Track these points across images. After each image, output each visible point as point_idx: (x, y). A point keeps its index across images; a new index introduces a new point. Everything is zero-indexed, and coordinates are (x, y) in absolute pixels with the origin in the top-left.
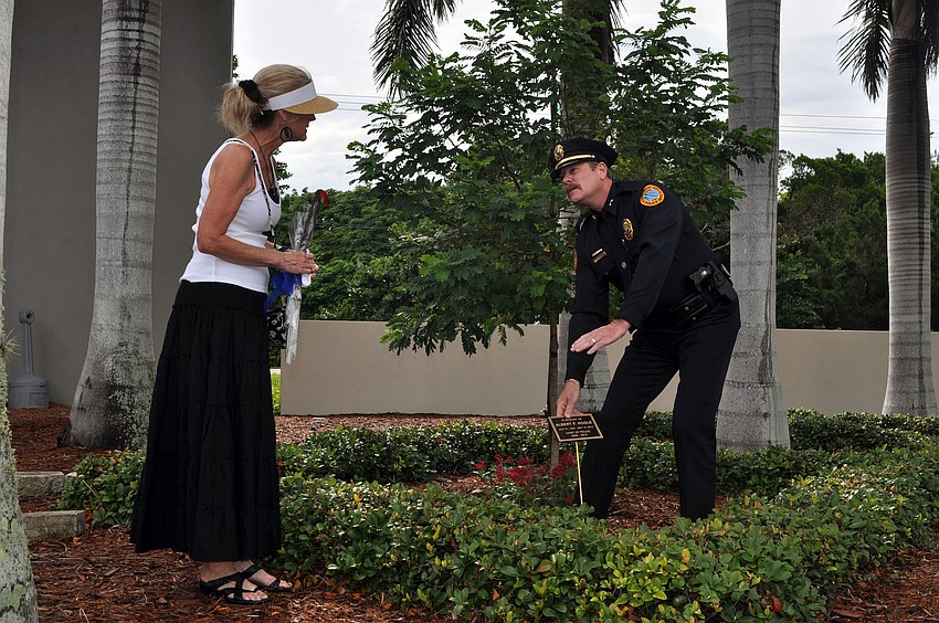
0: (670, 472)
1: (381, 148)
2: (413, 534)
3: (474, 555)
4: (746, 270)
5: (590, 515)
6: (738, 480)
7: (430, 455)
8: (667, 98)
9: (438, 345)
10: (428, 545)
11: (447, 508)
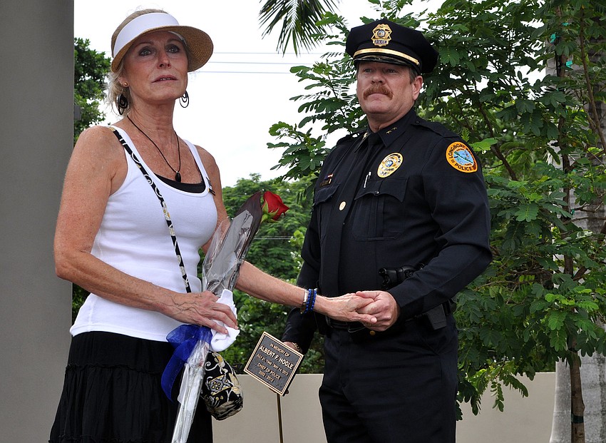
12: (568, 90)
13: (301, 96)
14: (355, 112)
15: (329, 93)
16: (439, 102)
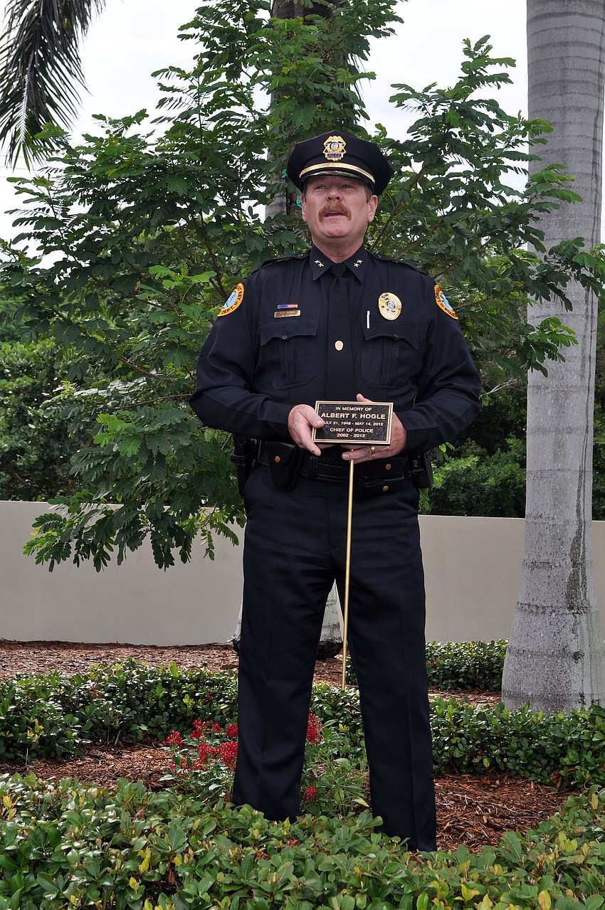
0: (445, 743)
1: (32, 248)
2: (104, 862)
3: (206, 897)
4: (549, 440)
5: (377, 830)
6: (547, 757)
7: (80, 716)
8: (458, 185)
9: (114, 555)
10: (132, 881)
11: (155, 820)
12: (297, 230)
13: (17, 210)
14: (74, 234)
15: (48, 210)
16: (163, 230)
